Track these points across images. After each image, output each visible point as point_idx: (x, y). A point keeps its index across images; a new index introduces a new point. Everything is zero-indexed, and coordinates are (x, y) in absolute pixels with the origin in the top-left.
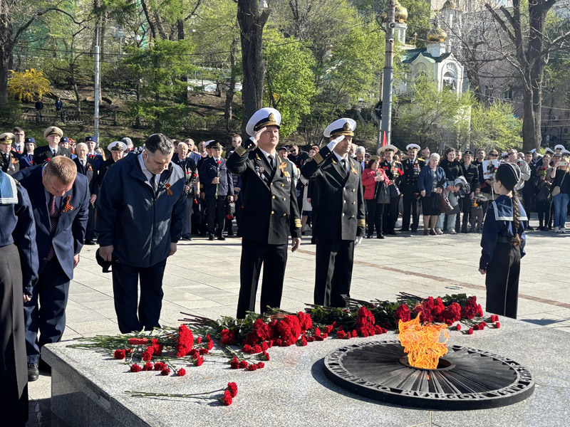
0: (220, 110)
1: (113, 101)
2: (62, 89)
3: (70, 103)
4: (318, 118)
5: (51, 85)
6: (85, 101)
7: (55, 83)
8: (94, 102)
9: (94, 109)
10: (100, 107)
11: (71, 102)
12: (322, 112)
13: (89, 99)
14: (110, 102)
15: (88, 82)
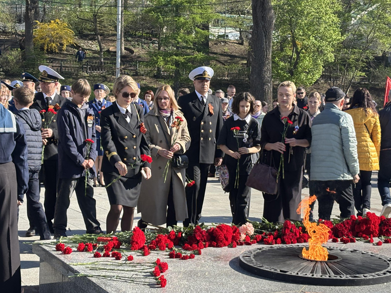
0: (243, 58)
1: (135, 50)
2: (86, 39)
3: (93, 53)
4: (345, 65)
5: (75, 36)
6: (108, 51)
7: (80, 33)
8: (115, 52)
9: (115, 60)
10: (122, 57)
11: (95, 52)
12: (349, 59)
13: (111, 49)
14: (132, 52)
15: (111, 32)
